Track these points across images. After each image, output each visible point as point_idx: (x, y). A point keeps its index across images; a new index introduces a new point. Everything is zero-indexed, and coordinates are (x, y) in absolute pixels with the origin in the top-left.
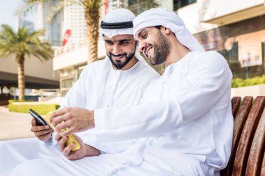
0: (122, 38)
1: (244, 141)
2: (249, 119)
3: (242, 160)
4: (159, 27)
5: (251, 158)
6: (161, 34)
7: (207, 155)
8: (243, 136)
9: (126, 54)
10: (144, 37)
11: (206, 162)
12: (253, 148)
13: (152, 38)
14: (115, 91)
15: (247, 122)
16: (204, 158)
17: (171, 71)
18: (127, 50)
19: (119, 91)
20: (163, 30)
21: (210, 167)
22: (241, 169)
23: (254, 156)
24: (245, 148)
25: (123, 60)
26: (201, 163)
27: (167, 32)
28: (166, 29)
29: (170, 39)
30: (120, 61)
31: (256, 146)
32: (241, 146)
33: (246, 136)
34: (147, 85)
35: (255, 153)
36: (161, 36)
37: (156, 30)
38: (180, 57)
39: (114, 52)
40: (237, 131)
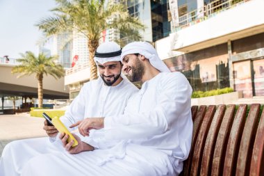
0: (111, 64)
1: (200, 139)
2: (203, 122)
3: (199, 153)
4: (137, 55)
5: (205, 151)
6: (138, 59)
7: (172, 150)
8: (200, 135)
9: (114, 75)
10: (127, 61)
11: (172, 155)
12: (207, 144)
14: (105, 102)
15: (203, 125)
16: (170, 153)
17: (146, 86)
18: (115, 72)
19: (108, 103)
20: (140, 57)
21: (176, 159)
22: (198, 160)
23: (208, 150)
24: (201, 144)
25: (112, 79)
26: (169, 156)
27: (143, 58)
28: (142, 56)
29: (145, 63)
30: (109, 80)
31: (209, 142)
32: (198, 143)
33: (202, 135)
35: (208, 147)
36: (138, 61)
37: (134, 57)
39: (106, 74)
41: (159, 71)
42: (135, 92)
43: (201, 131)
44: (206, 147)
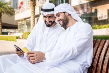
0: (50, 15)
1: (97, 57)
2: (99, 48)
3: (96, 64)
5: (99, 63)
6: (65, 15)
8: (97, 55)
9: (51, 21)
11: (83, 65)
12: (100, 60)
13: (61, 17)
15: (98, 50)
16: (82, 64)
18: (52, 20)
20: (66, 14)
21: (84, 67)
22: (96, 67)
23: (100, 62)
24: (97, 60)
25: (50, 24)
26: (81, 65)
27: (68, 14)
29: (69, 17)
30: (49, 24)
32: (96, 59)
33: (98, 55)
34: (60, 34)
35: (101, 61)
36: (65, 16)
37: (63, 14)
38: (73, 24)
40: (94, 53)
42: (63, 31)
43: (97, 53)
44: (100, 61)
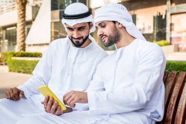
1: (173, 102)
2: (175, 87)
3: (172, 115)
5: (178, 114)
6: (115, 27)
8: (172, 99)
11: (150, 117)
12: (179, 107)
15: (175, 89)
16: (149, 114)
18: (83, 34)
20: (117, 25)
21: (153, 120)
22: (171, 121)
23: (180, 112)
24: (173, 107)
25: (81, 41)
26: (147, 117)
27: (120, 26)
28: (119, 24)
31: (182, 106)
32: (171, 106)
33: (174, 99)
35: (181, 110)
36: (115, 29)
37: (112, 24)
38: (129, 43)
40: (168, 95)
41: (134, 38)
43: (173, 95)
44: (178, 110)
